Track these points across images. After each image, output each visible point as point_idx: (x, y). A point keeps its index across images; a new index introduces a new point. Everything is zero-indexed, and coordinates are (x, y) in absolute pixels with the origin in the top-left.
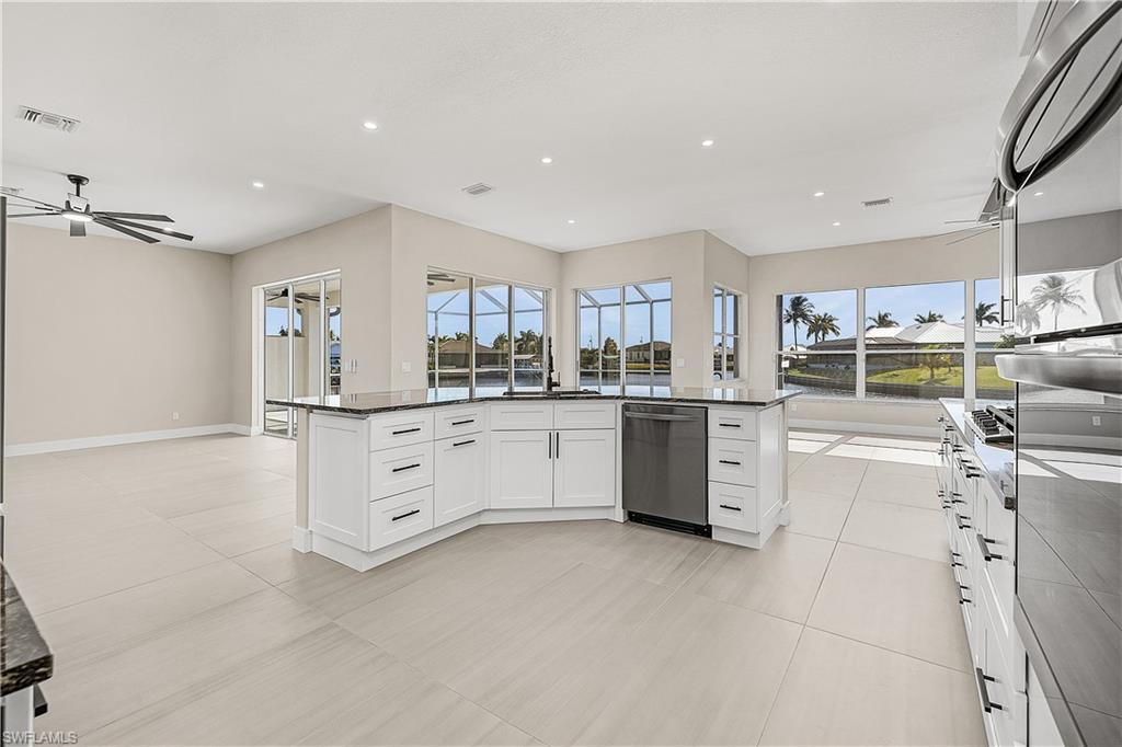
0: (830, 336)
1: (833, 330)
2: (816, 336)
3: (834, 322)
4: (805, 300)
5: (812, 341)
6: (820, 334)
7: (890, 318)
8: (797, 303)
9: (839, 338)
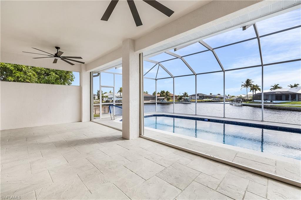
0: (258, 92)
1: (259, 90)
4: (250, 80)
6: (254, 91)
7: (279, 86)
8: (248, 81)
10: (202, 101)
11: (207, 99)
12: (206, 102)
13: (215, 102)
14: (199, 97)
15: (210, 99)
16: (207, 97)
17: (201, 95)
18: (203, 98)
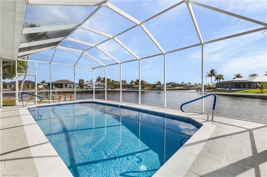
0: (222, 80)
1: (223, 79)
2: (218, 80)
3: (223, 77)
4: (215, 70)
5: (216, 82)
6: (219, 80)
7: (241, 75)
8: (212, 71)
9: (224, 81)
10: (174, 89)
11: (178, 87)
12: (177, 90)
13: (185, 90)
14: (171, 85)
15: (181, 88)
16: (179, 85)
17: (174, 84)
18: (175, 87)
